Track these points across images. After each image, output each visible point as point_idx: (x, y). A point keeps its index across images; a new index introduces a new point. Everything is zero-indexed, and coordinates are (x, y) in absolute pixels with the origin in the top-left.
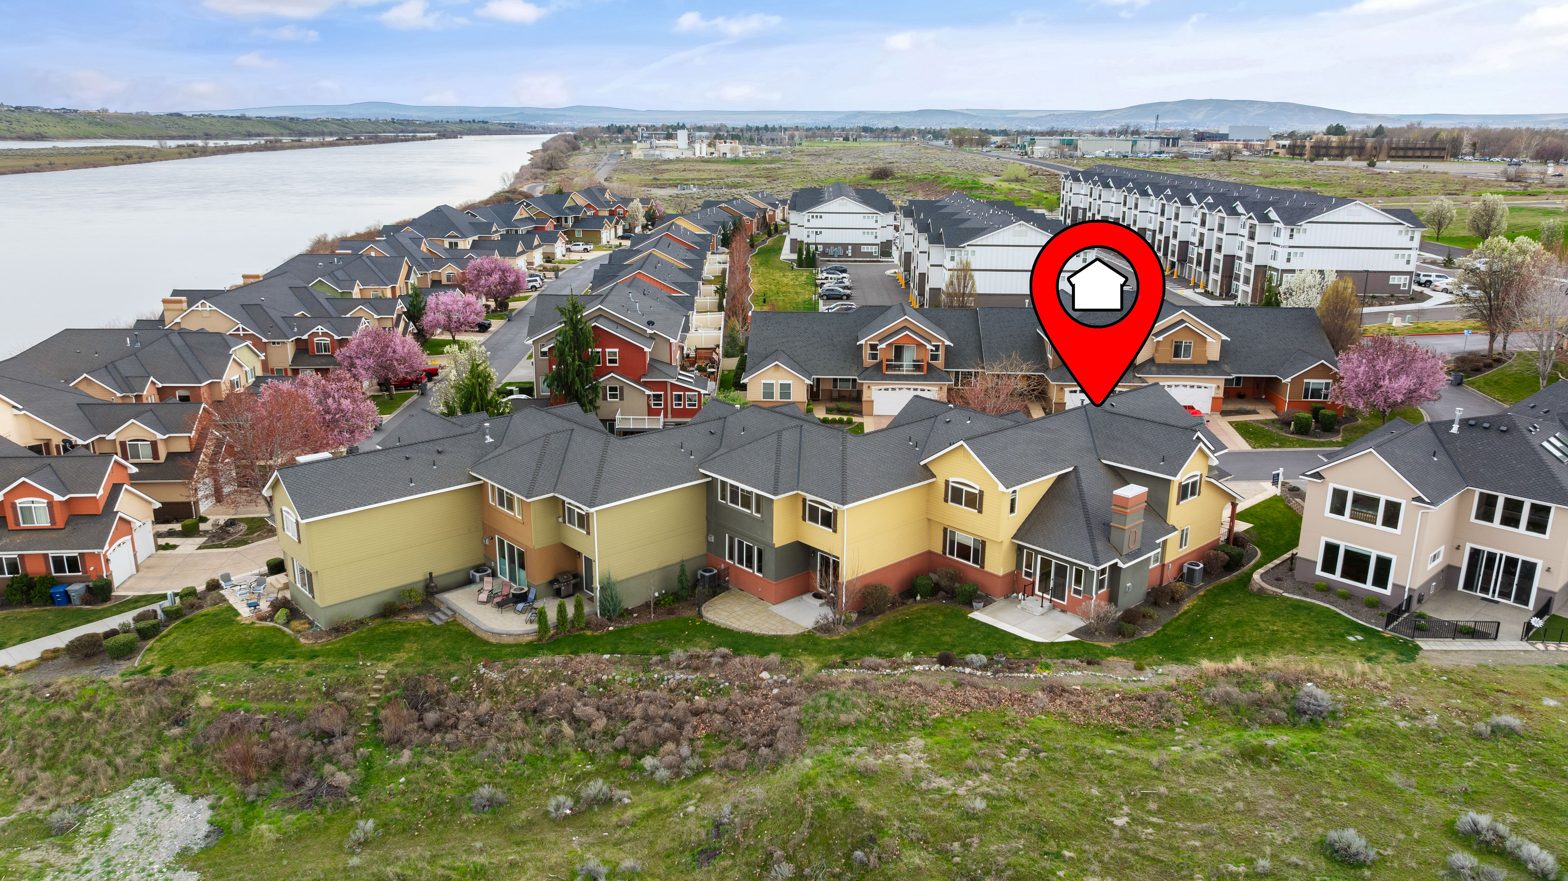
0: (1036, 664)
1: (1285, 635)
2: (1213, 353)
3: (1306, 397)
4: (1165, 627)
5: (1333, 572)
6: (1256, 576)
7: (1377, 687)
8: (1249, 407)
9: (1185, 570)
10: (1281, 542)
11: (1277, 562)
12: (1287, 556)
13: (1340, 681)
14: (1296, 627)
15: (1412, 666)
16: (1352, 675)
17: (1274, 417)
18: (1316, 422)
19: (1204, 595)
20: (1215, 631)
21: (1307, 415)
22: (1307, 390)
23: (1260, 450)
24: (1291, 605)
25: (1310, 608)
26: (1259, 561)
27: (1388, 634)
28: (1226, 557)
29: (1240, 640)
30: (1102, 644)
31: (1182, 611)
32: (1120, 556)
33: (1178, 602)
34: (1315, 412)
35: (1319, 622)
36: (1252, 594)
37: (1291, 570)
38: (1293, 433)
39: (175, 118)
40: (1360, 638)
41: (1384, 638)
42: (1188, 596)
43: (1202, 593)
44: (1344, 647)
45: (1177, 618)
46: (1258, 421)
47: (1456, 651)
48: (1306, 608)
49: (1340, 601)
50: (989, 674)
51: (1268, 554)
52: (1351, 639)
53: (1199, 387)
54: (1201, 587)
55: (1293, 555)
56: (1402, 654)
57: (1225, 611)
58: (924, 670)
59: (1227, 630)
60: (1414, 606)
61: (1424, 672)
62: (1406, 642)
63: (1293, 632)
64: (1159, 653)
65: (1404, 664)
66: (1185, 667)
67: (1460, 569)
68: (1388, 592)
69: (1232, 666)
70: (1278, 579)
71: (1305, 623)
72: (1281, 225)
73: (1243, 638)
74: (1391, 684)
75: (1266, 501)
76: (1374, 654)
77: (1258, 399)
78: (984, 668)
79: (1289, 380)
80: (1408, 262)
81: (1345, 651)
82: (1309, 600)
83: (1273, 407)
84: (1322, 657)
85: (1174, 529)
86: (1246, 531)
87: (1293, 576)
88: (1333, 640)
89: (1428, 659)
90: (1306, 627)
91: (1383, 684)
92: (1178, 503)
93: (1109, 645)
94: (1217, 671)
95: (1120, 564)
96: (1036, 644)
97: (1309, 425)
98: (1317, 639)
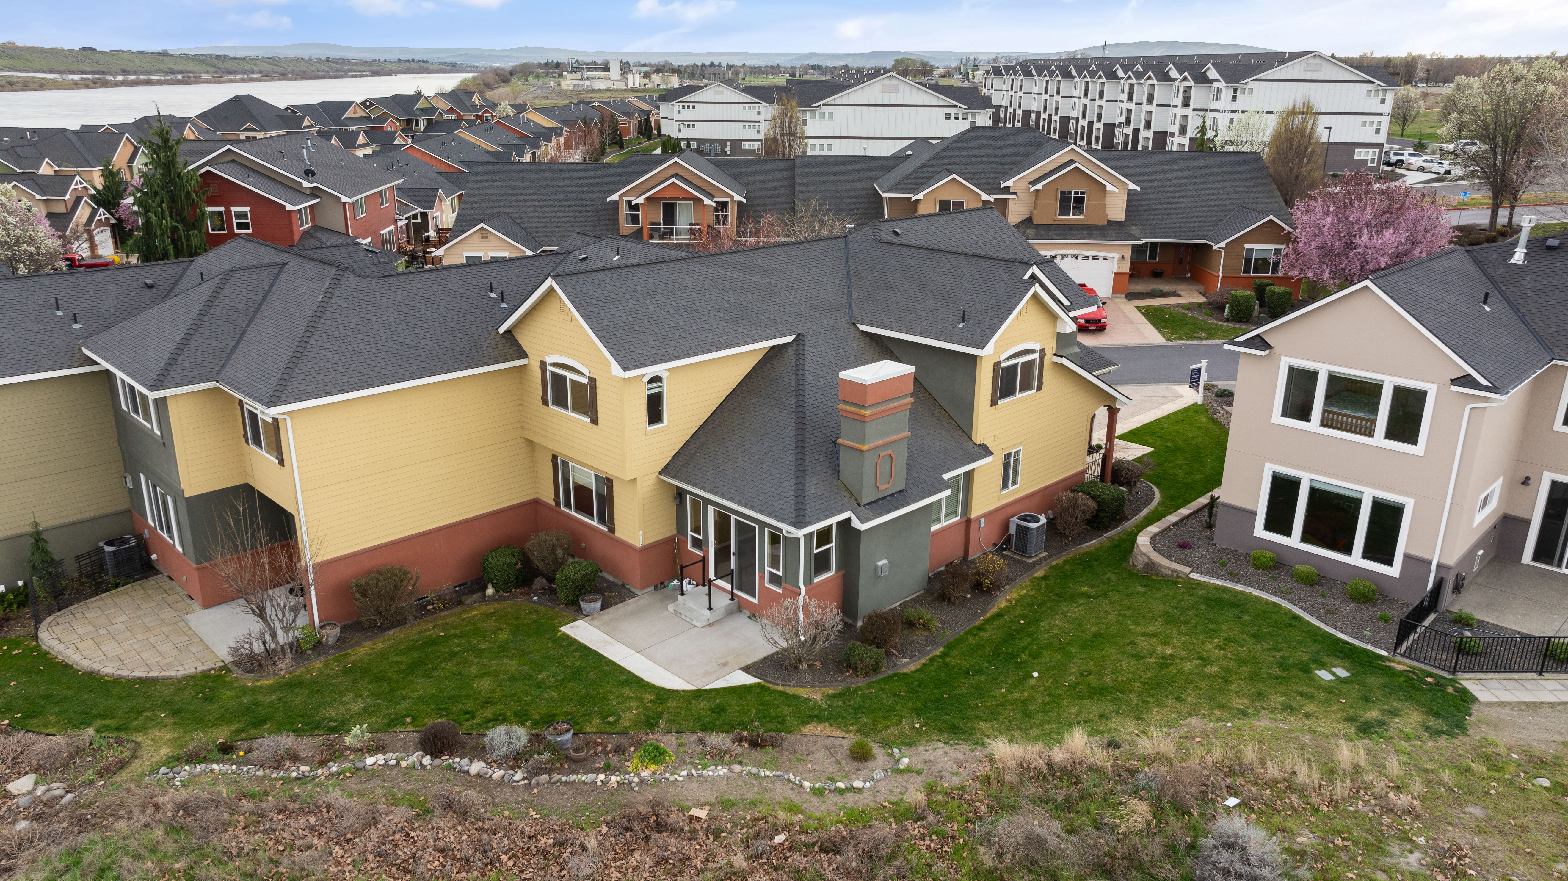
0: (638, 745)
1: (1188, 666)
2: (1117, 210)
3: (1247, 271)
4: (950, 647)
5: (1288, 533)
6: (1143, 540)
7: (1389, 810)
8: (1167, 287)
9: (1013, 530)
10: (1198, 476)
11: (1185, 511)
12: (1204, 500)
13: (1302, 791)
14: (1210, 647)
15: (1461, 744)
16: (1330, 773)
17: (1202, 299)
18: (1262, 305)
19: (1044, 578)
20: (1046, 658)
21: (1248, 293)
22: (1248, 261)
23: (1178, 343)
24: (1206, 599)
25: (1241, 604)
26: (1155, 510)
27: (1401, 664)
28: (1092, 504)
29: (1093, 680)
30: (804, 693)
31: (993, 611)
32: (857, 505)
33: (989, 591)
34: (1260, 290)
35: (1258, 637)
36: (1133, 575)
37: (1210, 526)
38: (1227, 320)
39: (89, 52)
40: (1342, 673)
41: (1390, 672)
42: (1010, 580)
43: (1040, 573)
44: (1310, 697)
45: (980, 628)
46: (1178, 305)
47: (1551, 705)
48: (1233, 605)
49: (1301, 588)
50: (518, 776)
51: (1172, 498)
52: (1324, 675)
53: (1096, 258)
54: (1040, 562)
55: (1213, 500)
56: (1437, 715)
57: (1075, 611)
58: (386, 764)
59: (1069, 656)
60: (1447, 599)
61: (1494, 763)
62: (1440, 684)
63: (1205, 661)
64: (918, 712)
65: (1443, 741)
66: (961, 751)
67: (1527, 523)
68: (1394, 571)
69: (1058, 755)
70: (1183, 546)
71: (1229, 640)
72: (1222, 84)
73: (1099, 674)
74: (1423, 799)
75: (1180, 411)
76: (1373, 714)
77: (1180, 278)
78: (515, 759)
79: (1223, 245)
80: (1378, 131)
81: (1310, 708)
82: (1239, 587)
83: (1201, 288)
84: (1263, 722)
85: (985, 451)
86: (1139, 460)
87: (1212, 538)
88: (1285, 680)
89: (1495, 725)
90: (1232, 648)
91: (1402, 800)
92: (993, 403)
93: (816, 695)
94: (1023, 767)
95: (856, 523)
96: (663, 695)
97: (1251, 308)
98: (1253, 677)
